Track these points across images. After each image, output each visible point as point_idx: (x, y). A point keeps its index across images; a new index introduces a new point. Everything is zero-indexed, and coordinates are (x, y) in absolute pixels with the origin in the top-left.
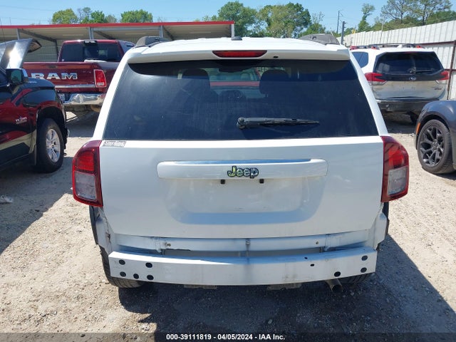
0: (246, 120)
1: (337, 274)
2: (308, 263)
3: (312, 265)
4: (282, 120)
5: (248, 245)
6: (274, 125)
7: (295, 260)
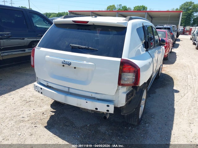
0: (72, 45)
1: (97, 109)
2: (86, 101)
3: (87, 102)
4: (84, 47)
5: (69, 90)
6: (82, 48)
7: (81, 99)
